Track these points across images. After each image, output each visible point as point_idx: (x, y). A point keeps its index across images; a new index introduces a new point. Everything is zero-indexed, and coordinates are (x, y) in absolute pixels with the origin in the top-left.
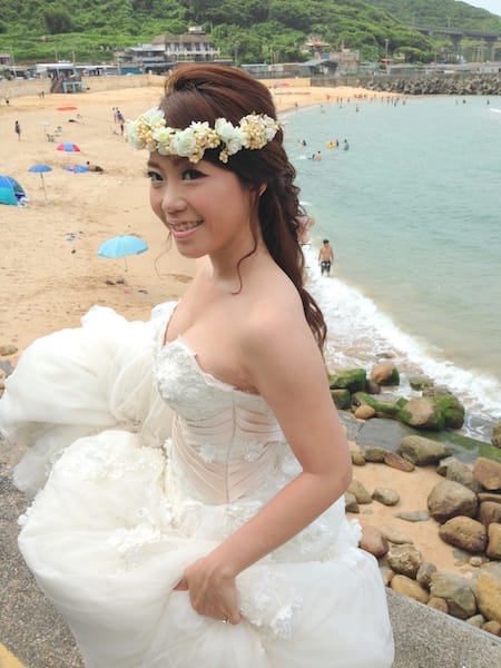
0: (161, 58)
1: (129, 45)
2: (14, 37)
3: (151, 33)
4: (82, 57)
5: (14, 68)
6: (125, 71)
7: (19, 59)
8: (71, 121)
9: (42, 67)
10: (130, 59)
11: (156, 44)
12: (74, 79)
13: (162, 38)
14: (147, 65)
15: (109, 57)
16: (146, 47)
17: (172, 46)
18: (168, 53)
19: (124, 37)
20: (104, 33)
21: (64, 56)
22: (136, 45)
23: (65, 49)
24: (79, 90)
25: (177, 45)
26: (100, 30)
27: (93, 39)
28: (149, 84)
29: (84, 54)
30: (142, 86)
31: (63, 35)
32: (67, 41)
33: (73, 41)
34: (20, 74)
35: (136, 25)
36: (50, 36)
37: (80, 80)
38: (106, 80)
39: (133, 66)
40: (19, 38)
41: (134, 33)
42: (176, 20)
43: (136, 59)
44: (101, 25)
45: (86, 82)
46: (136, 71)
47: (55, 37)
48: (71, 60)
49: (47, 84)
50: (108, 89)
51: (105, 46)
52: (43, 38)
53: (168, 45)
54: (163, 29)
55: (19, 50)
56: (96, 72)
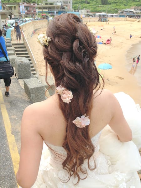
0: (132, 13)
1: (123, 9)
2: (92, 5)
3: (130, 6)
5: (90, 14)
6: (120, 16)
7: (92, 11)
9: (97, 14)
10: (123, 13)
11: (131, 9)
12: (105, 18)
13: (134, 7)
14: (127, 15)
15: (117, 12)
16: (128, 10)
17: (136, 10)
18: (134, 12)
19: (122, 6)
20: (117, 5)
21: (104, 11)
22: (125, 9)
23: (105, 9)
24: (106, 21)
25: (138, 9)
26: (116, 4)
27: (113, 7)
28: (127, 20)
29: (110, 11)
30: (124, 21)
31: (105, 5)
32: (106, 7)
34: (91, 16)
35: (127, 3)
36: (101, 5)
37: (107, 18)
38: (114, 18)
39: (123, 15)
41: (125, 5)
42: (139, 2)
43: (124, 13)
44: (116, 3)
45: (109, 19)
46: (124, 16)
47: (103, 6)
48: (106, 12)
49: (98, 19)
50: (114, 21)
51: (116, 9)
52: (100, 6)
53: (135, 9)
54: (134, 5)
55: (92, 9)
56: (113, 16)
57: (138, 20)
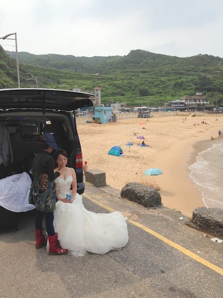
0: (183, 105)
1: (171, 100)
2: (127, 98)
3: (180, 96)
4: (151, 105)
5: (126, 109)
6: (167, 110)
7: (128, 105)
8: (144, 128)
9: (136, 108)
10: (171, 105)
11: (181, 100)
12: (147, 113)
13: (185, 97)
14: (177, 108)
15: (162, 105)
16: (177, 101)
17: (188, 101)
18: (186, 103)
19: (169, 97)
20: (161, 96)
21: (144, 104)
22: (173, 100)
23: (146, 102)
24: (149, 117)
25: (190, 100)
26: (160, 95)
27: (157, 98)
28: (177, 115)
29: (153, 104)
30: (174, 115)
31: (145, 97)
32: (147, 99)
33: (149, 99)
34: (128, 111)
35: (174, 93)
36: (140, 97)
37: (149, 113)
38: (160, 113)
39: (172, 108)
40: (129, 98)
41: (173, 96)
42: (191, 91)
43: (173, 105)
44: (160, 93)
45: (152, 114)
46: (172, 110)
47: (142, 97)
48: (147, 106)
49: (137, 114)
50: (160, 117)
51: (161, 101)
52: (138, 98)
53: (186, 100)
54: (185, 94)
55: (128, 102)
56: (157, 110)
57: (193, 114)
